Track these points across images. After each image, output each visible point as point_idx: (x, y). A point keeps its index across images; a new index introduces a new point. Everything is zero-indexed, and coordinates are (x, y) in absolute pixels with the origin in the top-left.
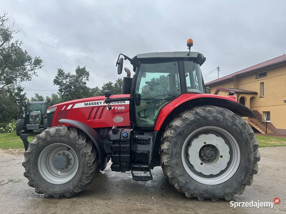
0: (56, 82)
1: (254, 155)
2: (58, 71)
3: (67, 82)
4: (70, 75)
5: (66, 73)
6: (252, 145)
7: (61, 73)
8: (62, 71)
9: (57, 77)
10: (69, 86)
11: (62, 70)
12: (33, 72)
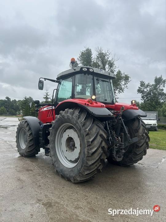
0: (139, 91)
1: (87, 150)
2: (140, 83)
3: (147, 90)
4: (150, 84)
5: (146, 83)
6: (86, 140)
7: (142, 84)
8: (144, 83)
9: (139, 88)
10: (149, 93)
11: (143, 81)
12: (125, 86)
